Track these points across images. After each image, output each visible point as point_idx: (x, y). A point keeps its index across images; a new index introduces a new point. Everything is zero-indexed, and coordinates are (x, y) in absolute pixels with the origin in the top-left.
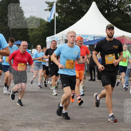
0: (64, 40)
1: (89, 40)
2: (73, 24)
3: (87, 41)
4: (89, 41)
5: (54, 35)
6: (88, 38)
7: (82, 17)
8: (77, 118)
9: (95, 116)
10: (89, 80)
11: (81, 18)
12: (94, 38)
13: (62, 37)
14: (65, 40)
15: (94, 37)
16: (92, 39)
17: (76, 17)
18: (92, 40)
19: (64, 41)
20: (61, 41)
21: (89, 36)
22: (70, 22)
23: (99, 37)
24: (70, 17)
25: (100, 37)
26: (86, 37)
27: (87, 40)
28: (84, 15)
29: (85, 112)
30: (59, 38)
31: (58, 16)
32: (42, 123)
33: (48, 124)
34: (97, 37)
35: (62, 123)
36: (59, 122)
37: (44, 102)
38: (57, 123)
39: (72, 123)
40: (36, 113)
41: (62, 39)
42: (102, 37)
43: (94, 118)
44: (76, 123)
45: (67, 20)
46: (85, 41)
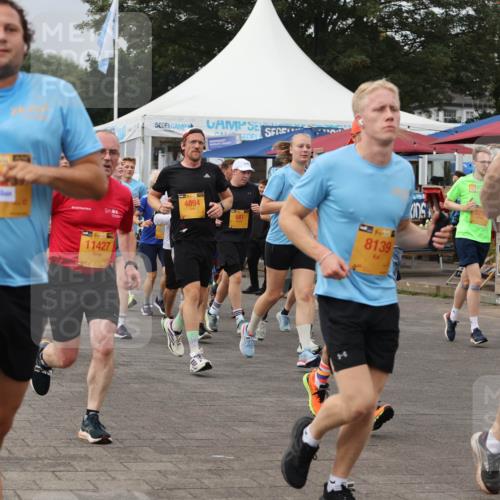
0: (150, 139)
1: (246, 139)
2: (185, 77)
3: (238, 142)
4: (244, 142)
5: (112, 119)
6: (239, 132)
7: (219, 51)
8: (198, 435)
9: (267, 430)
10: (244, 292)
11: (214, 56)
12: (263, 133)
13: (140, 128)
14: (153, 138)
15: (263, 128)
16: (258, 136)
17: (194, 54)
18: (254, 139)
19: (149, 142)
20: (139, 144)
21: (245, 123)
22: (174, 73)
23: (281, 127)
24: (174, 50)
25: (287, 127)
26: (232, 128)
27: (238, 138)
28: (226, 44)
29: (229, 415)
30: (130, 130)
32: (65, 457)
33: (90, 459)
34: (276, 127)
35: (141, 455)
36: (131, 452)
37: (73, 375)
38: (123, 456)
39: (180, 456)
40: (44, 417)
41: (140, 135)
42: (295, 128)
43: (265, 436)
44: (195, 456)
45: (159, 63)
46: (229, 143)
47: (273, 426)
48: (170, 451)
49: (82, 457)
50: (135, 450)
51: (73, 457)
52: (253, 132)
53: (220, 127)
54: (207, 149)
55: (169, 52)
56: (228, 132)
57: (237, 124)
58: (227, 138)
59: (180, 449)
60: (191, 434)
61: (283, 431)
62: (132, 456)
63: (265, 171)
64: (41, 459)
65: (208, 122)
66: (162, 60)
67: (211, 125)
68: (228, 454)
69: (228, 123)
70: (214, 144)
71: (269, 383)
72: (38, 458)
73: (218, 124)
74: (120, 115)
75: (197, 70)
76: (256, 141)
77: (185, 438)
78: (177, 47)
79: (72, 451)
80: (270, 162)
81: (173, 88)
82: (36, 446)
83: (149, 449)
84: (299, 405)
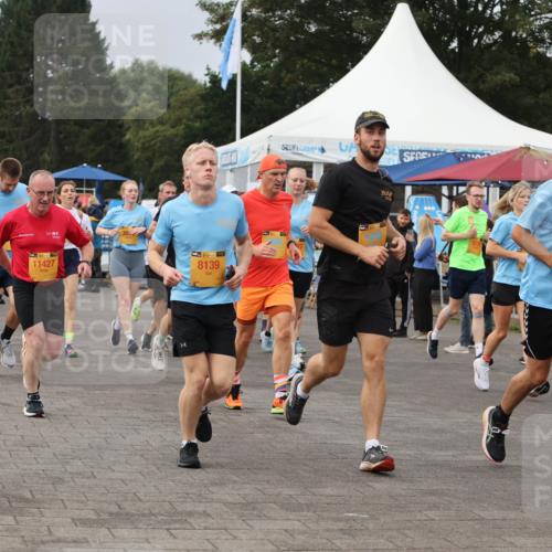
2: (315, 94)
5: (234, 140)
7: (353, 66)
8: (329, 491)
9: (405, 486)
11: (347, 71)
12: (401, 157)
13: (266, 151)
15: (402, 152)
16: (395, 161)
17: (325, 69)
18: (391, 164)
22: (302, 89)
23: (421, 151)
24: (302, 65)
25: (427, 151)
28: (360, 59)
30: (254, 152)
31: (252, 62)
32: (181, 513)
33: (209, 515)
34: (415, 151)
35: (265, 512)
36: (254, 509)
38: (246, 512)
39: (309, 514)
40: (158, 469)
42: (436, 152)
43: (403, 493)
44: (325, 514)
45: (287, 80)
47: (411, 481)
48: (298, 508)
49: (199, 514)
50: (259, 506)
51: (191, 514)
52: (391, 156)
53: (354, 150)
55: (298, 66)
59: (309, 506)
60: (321, 490)
62: (255, 513)
63: (403, 199)
64: (154, 515)
65: (340, 144)
66: (289, 76)
67: (344, 148)
68: (362, 512)
71: (408, 435)
72: (151, 514)
73: (352, 147)
74: (243, 136)
75: (328, 87)
76: (394, 166)
77: (314, 495)
78: (306, 61)
79: (189, 507)
80: (408, 190)
81: (301, 106)
82: (148, 501)
83: (273, 505)
84: (439, 458)
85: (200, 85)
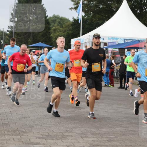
0: (91, 42)
1: (119, 43)
2: (101, 24)
3: (117, 44)
4: (119, 44)
5: (80, 36)
6: (117, 41)
7: (112, 17)
8: (104, 130)
9: (124, 129)
10: (118, 88)
11: (110, 18)
12: (124, 41)
13: (88, 39)
15: (124, 40)
16: (123, 42)
17: (104, 17)
18: (122, 43)
21: (119, 38)
22: (98, 23)
23: (130, 40)
24: (98, 16)
25: (131, 40)
26: (115, 40)
27: (117, 42)
28: (114, 15)
29: (113, 124)
30: (85, 39)
31: (85, 16)
32: (65, 136)
33: (72, 136)
34: (128, 40)
35: (87, 135)
36: (84, 135)
37: (67, 111)
38: (82, 136)
39: (99, 136)
40: (59, 124)
41: (88, 41)
42: (134, 40)
43: (124, 130)
44: (103, 136)
45: (94, 20)
46: (114, 44)
47: (126, 128)
48: (96, 134)
49: (70, 136)
50: (86, 134)
51: (67, 136)
52: (122, 41)
53: (112, 39)
54: (108, 46)
55: (97, 17)
56: (114, 41)
57: (117, 38)
58: (114, 43)
59: (99, 134)
60: (102, 130)
61: (129, 129)
62: (85, 136)
63: (125, 52)
64: (58, 136)
65: (108, 38)
66: (95, 19)
67: (109, 38)
68: (113, 136)
69: (114, 38)
70: (110, 44)
71: (125, 115)
72: (57, 136)
73: (111, 38)
74: (82, 35)
75: (105, 22)
76: (122, 44)
77: (100, 131)
79: (67, 134)
80: (126, 50)
81: (98, 27)
82: (56, 132)
83: (89, 134)
84: (134, 121)
85: (71, 22)
